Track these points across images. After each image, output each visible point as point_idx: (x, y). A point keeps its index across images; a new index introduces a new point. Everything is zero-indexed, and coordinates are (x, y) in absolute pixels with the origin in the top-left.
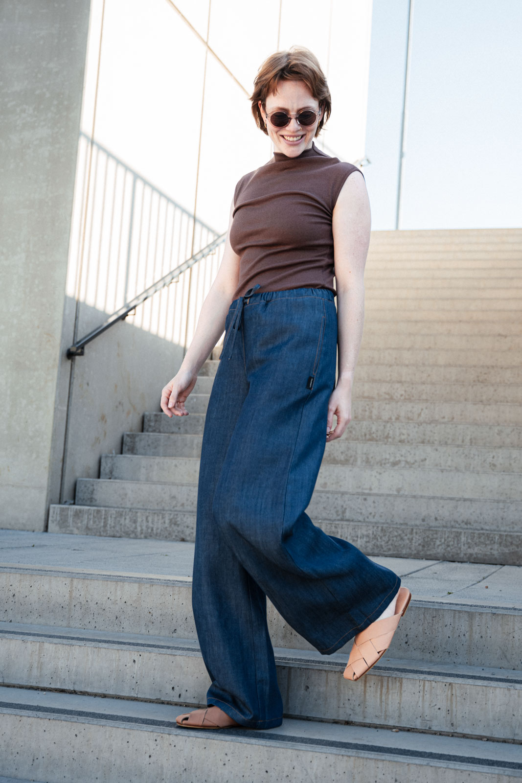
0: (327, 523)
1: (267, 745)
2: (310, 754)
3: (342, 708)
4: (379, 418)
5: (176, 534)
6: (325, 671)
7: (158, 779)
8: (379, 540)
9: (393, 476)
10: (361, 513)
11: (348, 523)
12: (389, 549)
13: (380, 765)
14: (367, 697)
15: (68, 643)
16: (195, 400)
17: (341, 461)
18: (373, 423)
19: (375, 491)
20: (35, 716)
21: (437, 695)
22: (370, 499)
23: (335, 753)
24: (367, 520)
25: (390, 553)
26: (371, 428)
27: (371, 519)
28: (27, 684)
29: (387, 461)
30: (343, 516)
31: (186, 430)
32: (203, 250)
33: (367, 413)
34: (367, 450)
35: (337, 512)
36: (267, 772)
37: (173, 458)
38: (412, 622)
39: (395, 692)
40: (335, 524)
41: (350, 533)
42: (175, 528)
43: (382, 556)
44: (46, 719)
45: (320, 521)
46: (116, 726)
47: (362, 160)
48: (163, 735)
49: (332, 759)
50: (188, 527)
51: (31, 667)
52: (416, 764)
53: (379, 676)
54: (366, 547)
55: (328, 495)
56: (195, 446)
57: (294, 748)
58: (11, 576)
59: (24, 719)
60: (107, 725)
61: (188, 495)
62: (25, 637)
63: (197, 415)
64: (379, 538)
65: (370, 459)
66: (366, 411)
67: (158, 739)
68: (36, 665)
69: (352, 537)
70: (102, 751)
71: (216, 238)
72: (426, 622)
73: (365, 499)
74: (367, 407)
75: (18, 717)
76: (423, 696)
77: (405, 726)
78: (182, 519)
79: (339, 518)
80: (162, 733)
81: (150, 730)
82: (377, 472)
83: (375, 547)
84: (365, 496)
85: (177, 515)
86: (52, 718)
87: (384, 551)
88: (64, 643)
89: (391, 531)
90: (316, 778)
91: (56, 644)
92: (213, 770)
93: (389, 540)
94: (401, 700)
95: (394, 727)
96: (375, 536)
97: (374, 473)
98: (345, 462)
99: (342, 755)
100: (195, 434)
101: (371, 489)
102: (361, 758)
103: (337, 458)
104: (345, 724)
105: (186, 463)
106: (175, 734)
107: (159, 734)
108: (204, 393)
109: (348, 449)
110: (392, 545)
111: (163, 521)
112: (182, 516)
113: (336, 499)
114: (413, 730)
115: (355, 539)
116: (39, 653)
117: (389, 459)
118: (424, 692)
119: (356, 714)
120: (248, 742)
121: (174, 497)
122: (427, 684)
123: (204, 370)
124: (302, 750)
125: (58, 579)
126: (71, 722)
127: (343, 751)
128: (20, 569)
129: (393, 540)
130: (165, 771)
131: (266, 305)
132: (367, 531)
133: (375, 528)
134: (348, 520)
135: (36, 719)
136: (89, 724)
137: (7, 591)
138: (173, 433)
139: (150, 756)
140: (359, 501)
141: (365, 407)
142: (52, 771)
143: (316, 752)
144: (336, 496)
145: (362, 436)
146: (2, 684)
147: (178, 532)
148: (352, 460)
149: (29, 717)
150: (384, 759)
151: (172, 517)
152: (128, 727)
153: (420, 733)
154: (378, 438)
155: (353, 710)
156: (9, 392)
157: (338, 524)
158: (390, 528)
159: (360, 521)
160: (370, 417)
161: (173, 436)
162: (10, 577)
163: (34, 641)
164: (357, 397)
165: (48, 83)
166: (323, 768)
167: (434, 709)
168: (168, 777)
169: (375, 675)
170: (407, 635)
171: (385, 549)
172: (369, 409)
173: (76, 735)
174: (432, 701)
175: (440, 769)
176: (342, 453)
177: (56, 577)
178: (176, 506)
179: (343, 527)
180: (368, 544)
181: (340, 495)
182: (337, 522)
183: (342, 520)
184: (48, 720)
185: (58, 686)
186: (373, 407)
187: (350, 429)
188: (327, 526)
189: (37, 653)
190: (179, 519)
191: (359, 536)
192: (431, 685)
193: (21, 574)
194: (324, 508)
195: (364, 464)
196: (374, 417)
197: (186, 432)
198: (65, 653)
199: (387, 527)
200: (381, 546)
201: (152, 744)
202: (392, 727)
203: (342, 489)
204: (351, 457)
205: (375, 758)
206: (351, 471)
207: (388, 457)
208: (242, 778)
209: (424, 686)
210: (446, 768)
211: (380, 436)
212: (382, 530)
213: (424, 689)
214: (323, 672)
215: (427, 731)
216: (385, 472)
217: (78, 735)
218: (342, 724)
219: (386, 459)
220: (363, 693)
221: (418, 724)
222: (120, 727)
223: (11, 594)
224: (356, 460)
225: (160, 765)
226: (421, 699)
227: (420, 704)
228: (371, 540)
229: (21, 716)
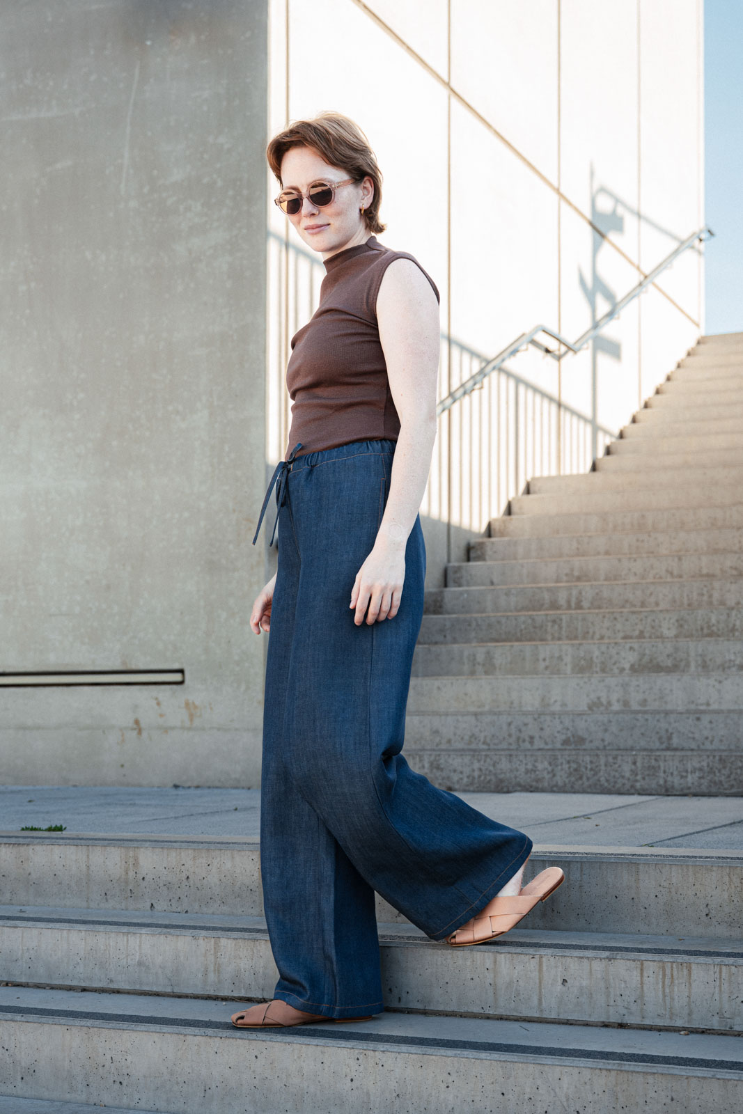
0: (643, 755)
1: (500, 1059)
2: (558, 1069)
3: (612, 1006)
4: (722, 603)
5: (440, 781)
6: (588, 958)
7: (364, 1110)
8: (718, 774)
9: (738, 685)
10: (694, 738)
11: (672, 753)
12: (732, 786)
13: (650, 1079)
14: (645, 990)
15: (251, 937)
16: (466, 595)
17: (667, 667)
18: (712, 612)
19: (715, 707)
20: (203, 1034)
21: (739, 984)
22: (706, 719)
23: (589, 1066)
24: (702, 747)
25: (734, 790)
26: (710, 619)
27: (708, 746)
28: (202, 993)
29: (732, 663)
30: (669, 744)
31: (454, 638)
32: (466, 383)
33: (705, 598)
34: (703, 650)
35: (660, 738)
36: (503, 1094)
37: (435, 677)
38: (714, 887)
39: (682, 983)
40: (656, 756)
41: (677, 767)
42: (438, 773)
43: (722, 796)
44: (216, 1037)
45: (634, 753)
46: (306, 1042)
47: (701, 231)
48: (367, 1052)
49: (587, 1074)
50: (455, 771)
51: (206, 970)
52: (698, 1077)
53: (659, 961)
54: (700, 785)
55: (646, 716)
56: (466, 660)
57: (537, 1062)
58: (182, 854)
59: (190, 1038)
60: (295, 1042)
61: (455, 727)
62: (196, 932)
63: (468, 616)
64: (717, 771)
65: (708, 662)
66: (703, 595)
67: (361, 1057)
68: (212, 968)
69: (680, 772)
70: (290, 1075)
71: (484, 364)
72: (733, 886)
73: (698, 719)
74: (705, 589)
75: (182, 1037)
76: (720, 986)
77: (698, 1026)
78: (446, 761)
79: (664, 746)
80: (365, 1050)
81: (350, 1046)
82: (716, 680)
83: (712, 785)
84: (698, 715)
85: (439, 755)
86: (224, 1036)
87: (726, 789)
88: (247, 937)
89: (733, 761)
90: (568, 1100)
91: (234, 939)
92: (433, 1094)
93: (731, 774)
94: (690, 992)
95: (684, 1029)
96: (711, 769)
97: (712, 682)
98: (674, 669)
99: (600, 1069)
100: (465, 643)
101: (708, 704)
102: (625, 1071)
103: (661, 664)
104: (618, 1028)
105: (452, 684)
106: (382, 1049)
107: (362, 1051)
108: (479, 585)
109: (677, 649)
110: (735, 779)
111: (421, 765)
112: (446, 757)
113: (658, 721)
114: (708, 1031)
115: (684, 774)
116: (216, 952)
117: (734, 661)
118: (720, 981)
119: (631, 1013)
120: (476, 1057)
121: (436, 732)
122: (724, 968)
123: (479, 553)
124: (547, 1065)
125: (243, 853)
126: (249, 1040)
127: (601, 1063)
128: (193, 842)
129: (736, 774)
130: (372, 1098)
131: (311, 472)
132: (700, 762)
133: (711, 758)
134: (676, 749)
135: (204, 1038)
136: (272, 1041)
137: (178, 873)
138: (436, 643)
139: (352, 1080)
140: (690, 721)
141: (702, 589)
142: (230, 1104)
143: (565, 1066)
144: (657, 717)
145: (697, 630)
146: (172, 994)
147: (443, 779)
148: (683, 664)
149: (195, 1036)
150: (656, 1071)
151: (432, 758)
152: (321, 1044)
153: (719, 1035)
154: (720, 633)
155: (626, 1008)
156: (202, 603)
157: (659, 756)
158: (731, 756)
159: (692, 750)
160: (710, 603)
161: (434, 648)
162: (180, 853)
163: (206, 937)
164: (693, 577)
165: (218, 166)
166: (576, 1087)
167: (736, 1003)
168: (377, 1106)
169: (654, 961)
170: (707, 905)
171: (726, 786)
172: (708, 592)
173: (256, 1057)
174: (732, 992)
175: (730, 1082)
176: (668, 656)
177: (240, 851)
178: (441, 743)
179: (667, 759)
180: (702, 781)
181: (663, 715)
182: (658, 753)
183: (668, 749)
184: (219, 1039)
185: (243, 994)
186: (713, 589)
187: (681, 622)
188: (644, 759)
189: (212, 952)
190: (442, 761)
191: (689, 770)
192: (730, 971)
193: (195, 849)
194: (642, 734)
195: (700, 669)
196: (715, 603)
197: (455, 641)
198: (247, 950)
199: (727, 756)
200: (721, 782)
201: (352, 1063)
202: (681, 1029)
203: (669, 707)
204: (681, 660)
205: (643, 1071)
206: (679, 680)
207: (733, 658)
208: (471, 1103)
209: (720, 972)
210: (737, 1080)
211: (723, 629)
212: (720, 760)
213: (720, 978)
214: (586, 960)
215: (728, 1033)
216: (726, 679)
217: (258, 1056)
218: (614, 1027)
219: (730, 661)
220: (639, 986)
221: (715, 1024)
222: (311, 1043)
223: (184, 876)
224: (688, 665)
225: (365, 1091)
226: (717, 990)
227: (717, 996)
228: (706, 774)
229: (185, 1035)
